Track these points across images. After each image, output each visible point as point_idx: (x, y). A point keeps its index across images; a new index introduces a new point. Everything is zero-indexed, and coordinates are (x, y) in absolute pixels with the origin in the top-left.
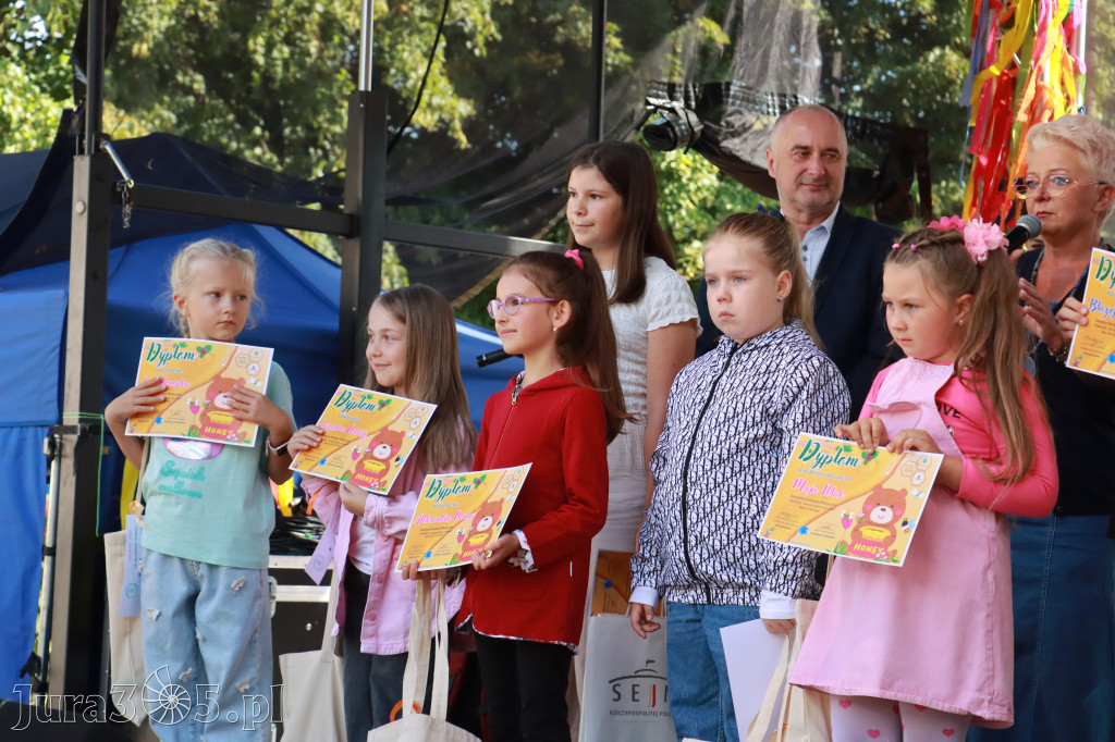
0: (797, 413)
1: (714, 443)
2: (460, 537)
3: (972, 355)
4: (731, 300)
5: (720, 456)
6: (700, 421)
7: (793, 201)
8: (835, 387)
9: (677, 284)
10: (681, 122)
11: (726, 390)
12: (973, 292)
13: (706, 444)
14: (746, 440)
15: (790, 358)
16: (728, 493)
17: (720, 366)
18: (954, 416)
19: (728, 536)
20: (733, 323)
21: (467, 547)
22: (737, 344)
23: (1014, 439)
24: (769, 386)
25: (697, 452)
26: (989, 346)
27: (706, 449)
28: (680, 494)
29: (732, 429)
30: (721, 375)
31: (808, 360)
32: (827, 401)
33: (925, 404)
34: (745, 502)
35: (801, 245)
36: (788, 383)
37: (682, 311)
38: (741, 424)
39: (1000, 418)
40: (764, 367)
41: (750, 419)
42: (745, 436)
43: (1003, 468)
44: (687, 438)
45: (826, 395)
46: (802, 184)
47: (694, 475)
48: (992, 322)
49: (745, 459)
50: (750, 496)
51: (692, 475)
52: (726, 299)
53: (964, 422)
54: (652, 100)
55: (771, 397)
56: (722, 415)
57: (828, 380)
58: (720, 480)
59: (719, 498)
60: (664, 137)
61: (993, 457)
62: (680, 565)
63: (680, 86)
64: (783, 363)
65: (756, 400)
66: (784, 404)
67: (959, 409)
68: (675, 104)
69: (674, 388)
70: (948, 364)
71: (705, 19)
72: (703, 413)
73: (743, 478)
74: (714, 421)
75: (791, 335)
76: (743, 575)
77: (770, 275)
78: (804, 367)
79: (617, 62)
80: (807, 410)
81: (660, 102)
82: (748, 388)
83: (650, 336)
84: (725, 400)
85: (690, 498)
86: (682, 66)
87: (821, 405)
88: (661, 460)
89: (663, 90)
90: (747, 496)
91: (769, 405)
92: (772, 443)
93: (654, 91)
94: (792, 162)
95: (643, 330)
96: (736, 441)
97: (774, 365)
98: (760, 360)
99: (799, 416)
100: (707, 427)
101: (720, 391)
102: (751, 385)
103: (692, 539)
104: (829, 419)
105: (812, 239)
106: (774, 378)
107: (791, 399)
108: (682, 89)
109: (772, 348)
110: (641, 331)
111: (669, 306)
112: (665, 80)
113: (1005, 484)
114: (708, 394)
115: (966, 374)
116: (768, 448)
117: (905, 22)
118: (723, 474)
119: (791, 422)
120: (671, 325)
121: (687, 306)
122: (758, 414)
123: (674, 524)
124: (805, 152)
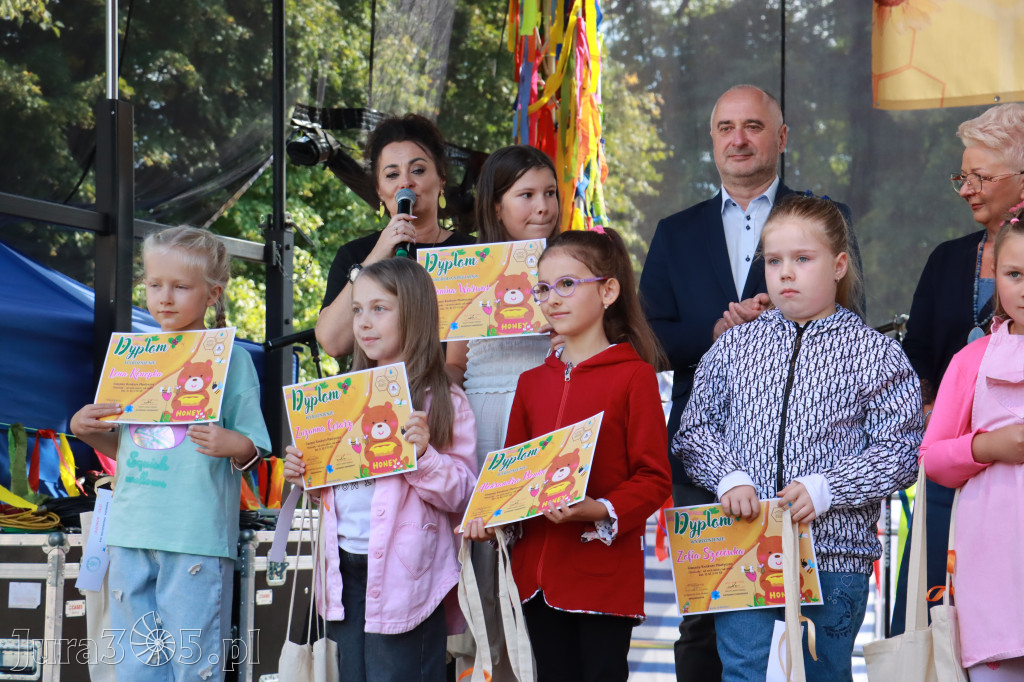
1: (811, 423)
2: (534, 492)
4: (795, 279)
5: (818, 434)
13: (804, 423)
21: (544, 497)
22: (797, 324)
25: (791, 429)
27: (803, 428)
28: (775, 471)
29: (828, 408)
36: (882, 367)
38: (835, 404)
41: (844, 400)
46: (728, 156)
52: (789, 277)
55: (861, 379)
56: (817, 395)
65: (850, 382)
74: (809, 401)
77: (831, 256)
82: (839, 371)
85: (787, 475)
91: (863, 388)
100: (801, 407)
102: (840, 368)
122: (852, 396)
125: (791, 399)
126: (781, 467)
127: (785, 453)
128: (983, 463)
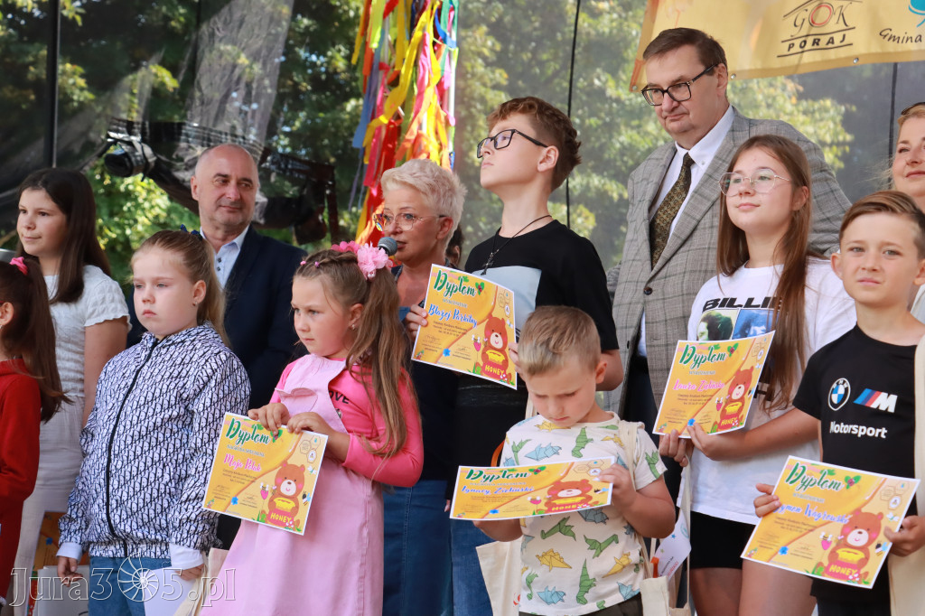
0: (206, 397)
1: (135, 422)
3: (361, 353)
4: (154, 302)
5: (140, 433)
6: (123, 403)
7: (212, 219)
8: (238, 378)
9: (111, 287)
10: (137, 154)
11: (147, 378)
12: (363, 302)
13: (128, 423)
14: (162, 420)
15: (201, 352)
16: (145, 463)
17: (143, 358)
18: (343, 401)
19: (144, 500)
20: (155, 320)
22: (157, 340)
23: (392, 421)
24: (183, 375)
25: (121, 429)
26: (375, 346)
27: (128, 427)
28: (105, 464)
29: (151, 411)
30: (143, 365)
31: (216, 354)
32: (231, 388)
33: (320, 391)
34: (160, 471)
35: (216, 257)
36: (199, 373)
37: (115, 310)
38: (159, 407)
39: (381, 404)
40: (179, 359)
41: (166, 402)
42: (162, 417)
43: (382, 445)
44: (112, 417)
45: (231, 384)
46: (220, 206)
47: (117, 448)
48: (378, 327)
49: (161, 435)
50: (164, 466)
51: (115, 448)
52: (150, 300)
53: (351, 407)
54: (112, 134)
55: (184, 385)
56: (142, 399)
57: (233, 371)
58: (139, 453)
59: (138, 468)
60: (122, 166)
61: (374, 436)
62: (102, 525)
63: (138, 123)
64: (196, 356)
65: (171, 387)
66: (195, 390)
67: (347, 397)
68: (133, 138)
69: (102, 375)
70: (342, 361)
71: (157, 66)
72: (126, 396)
73: (158, 451)
74: (135, 403)
75: (203, 333)
76: (156, 533)
78: (214, 361)
79: (82, 99)
80: (215, 396)
81: (120, 136)
82: (166, 377)
83: (88, 331)
84: (146, 386)
85: (113, 467)
86: (139, 104)
87: (226, 392)
88: (90, 436)
89: (122, 126)
90: (161, 466)
91: (182, 391)
92: (183, 422)
93: (115, 127)
94: (213, 188)
95: (81, 325)
96: (154, 420)
97: (188, 358)
98: (176, 354)
99: (208, 401)
100: (129, 409)
101: (142, 378)
102: (168, 374)
103: (113, 503)
104: (233, 404)
105: (224, 253)
106: (188, 369)
107: (201, 387)
108: (140, 126)
109: (187, 344)
110: (79, 326)
111: (104, 306)
112: (124, 116)
113: (382, 458)
114: (131, 380)
115: (355, 368)
116: (180, 426)
117: (323, 77)
118: (142, 448)
119: (201, 406)
120: (106, 321)
121: (119, 306)
122: (173, 398)
123: (98, 490)
124: (225, 180)
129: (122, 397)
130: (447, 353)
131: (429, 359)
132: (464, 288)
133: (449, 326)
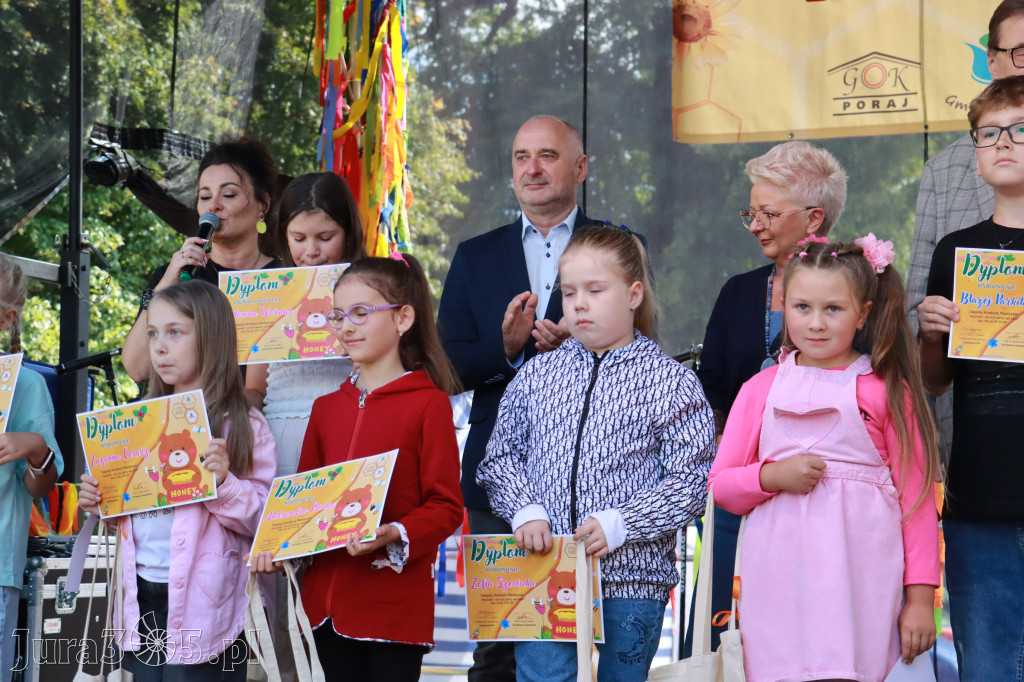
1: (604, 455)
2: (322, 526)
4: (588, 309)
5: (611, 466)
13: (597, 455)
16: (619, 499)
18: (865, 418)
20: (591, 330)
21: (332, 532)
22: (595, 354)
25: (584, 461)
29: (620, 440)
36: (675, 399)
38: (627, 436)
41: (636, 431)
47: (584, 484)
52: (584, 308)
58: (611, 488)
65: (643, 415)
74: (602, 433)
77: (625, 286)
85: (581, 506)
98: (631, 373)
100: (594, 439)
106: (652, 393)
118: (614, 482)
122: (644, 428)
125: (585, 430)
126: (574, 499)
127: (578, 485)
128: (771, 492)
129: (575, 425)
130: (993, 343)
131: (970, 354)
132: (1008, 268)
133: (991, 313)
